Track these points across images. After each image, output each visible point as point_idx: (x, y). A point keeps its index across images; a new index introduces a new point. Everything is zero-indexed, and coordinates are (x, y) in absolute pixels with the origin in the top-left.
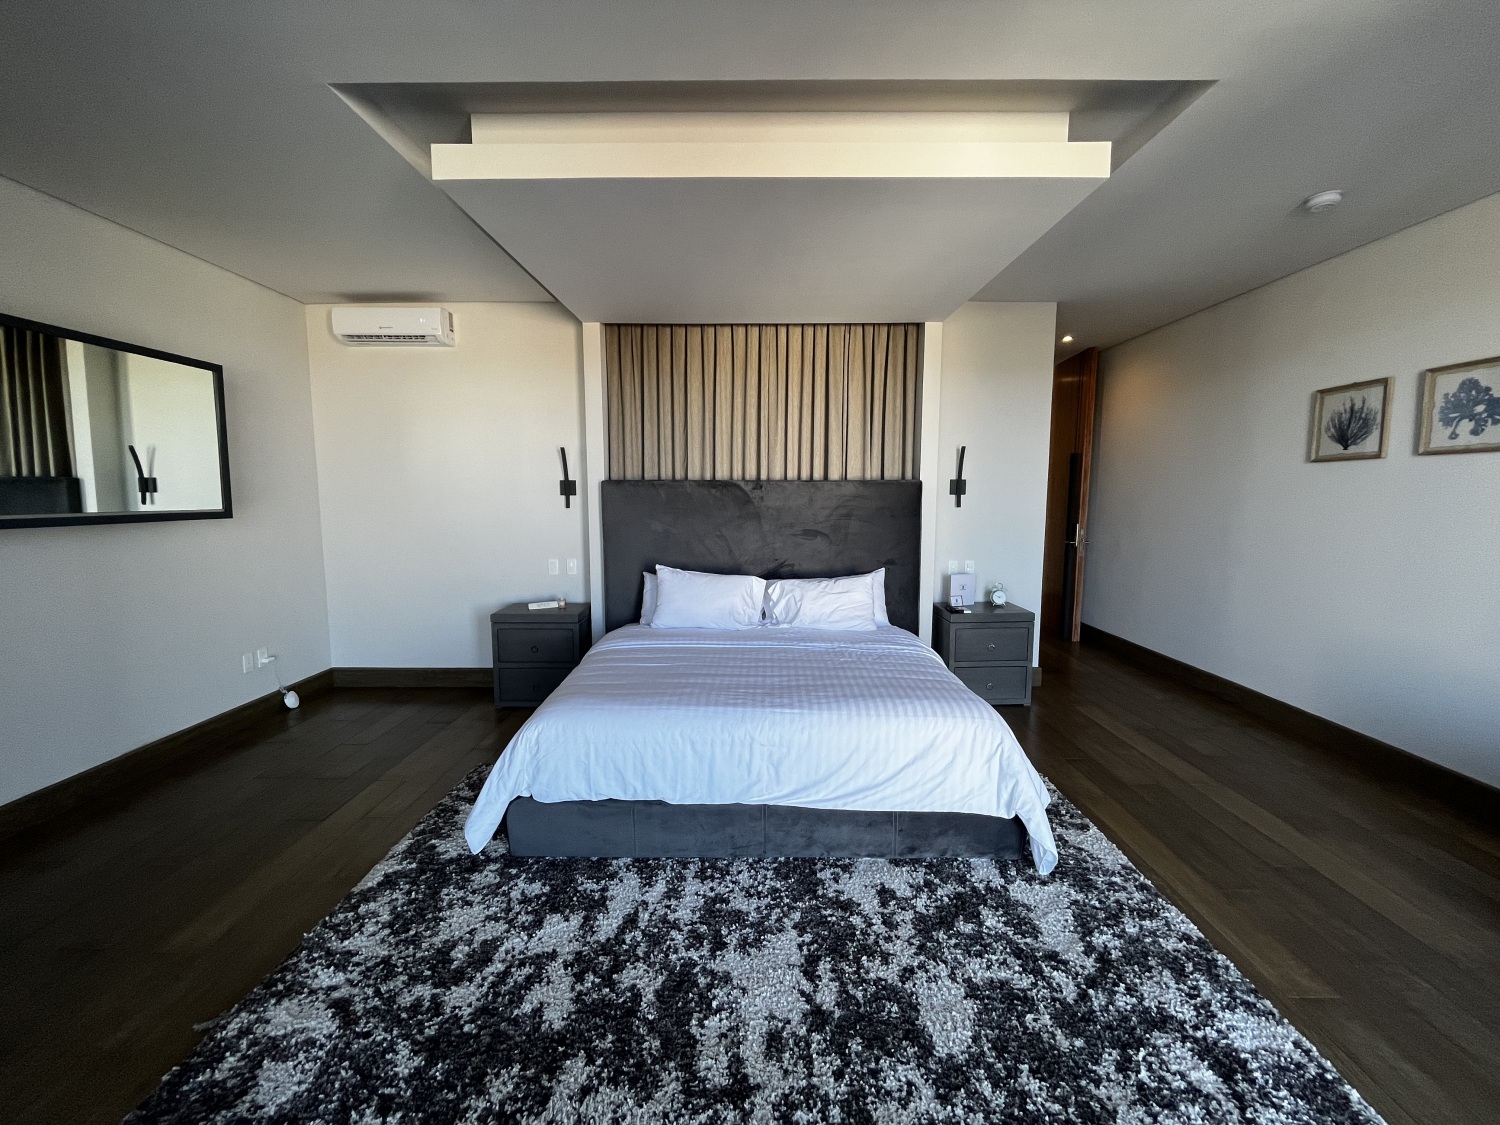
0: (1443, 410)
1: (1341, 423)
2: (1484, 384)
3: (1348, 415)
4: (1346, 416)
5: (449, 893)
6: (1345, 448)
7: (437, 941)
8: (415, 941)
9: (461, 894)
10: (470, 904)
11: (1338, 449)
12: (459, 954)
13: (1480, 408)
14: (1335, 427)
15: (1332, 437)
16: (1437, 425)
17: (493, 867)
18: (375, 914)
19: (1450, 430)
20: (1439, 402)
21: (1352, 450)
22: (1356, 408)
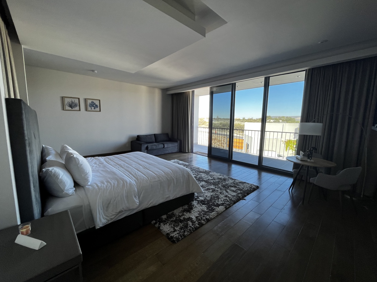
0: (89, 105)
2: (94, 102)
4: (71, 103)
9: (206, 198)
11: (70, 109)
13: (94, 106)
15: (68, 106)
16: (89, 107)
17: (198, 199)
18: (221, 201)
19: (91, 108)
21: (73, 109)
22: (73, 102)
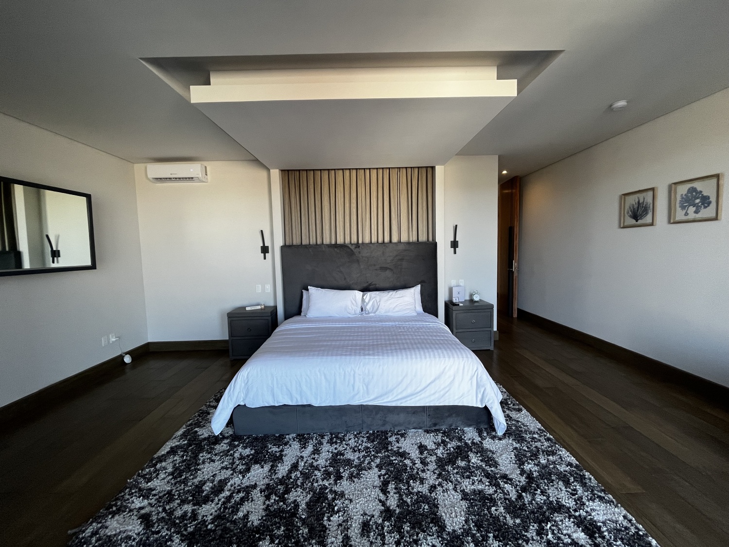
0: (681, 202)
1: (634, 209)
2: (699, 189)
3: (637, 205)
4: (636, 206)
5: (203, 456)
6: (637, 221)
7: (196, 481)
8: (185, 482)
9: (209, 456)
10: (213, 461)
11: (633, 222)
12: (207, 487)
13: (698, 201)
14: (631, 211)
15: (630, 216)
16: (679, 209)
17: (226, 441)
18: (165, 468)
19: (685, 211)
20: (679, 198)
21: (640, 222)
22: (641, 202)
